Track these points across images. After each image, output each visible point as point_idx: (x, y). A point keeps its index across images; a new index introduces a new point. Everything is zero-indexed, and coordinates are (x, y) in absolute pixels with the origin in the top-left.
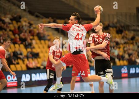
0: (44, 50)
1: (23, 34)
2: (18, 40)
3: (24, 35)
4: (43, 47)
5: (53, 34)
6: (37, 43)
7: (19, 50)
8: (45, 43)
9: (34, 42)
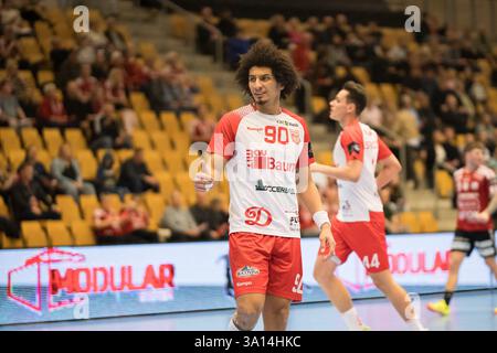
0: (173, 158)
1: (79, 81)
2: (58, 107)
3: (85, 88)
4: (173, 145)
5: (218, 84)
6: (141, 126)
7: (62, 154)
8: (182, 127)
9: (129, 118)
